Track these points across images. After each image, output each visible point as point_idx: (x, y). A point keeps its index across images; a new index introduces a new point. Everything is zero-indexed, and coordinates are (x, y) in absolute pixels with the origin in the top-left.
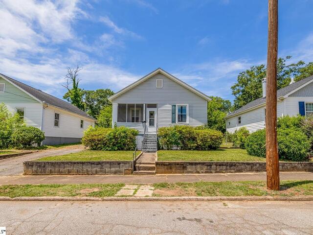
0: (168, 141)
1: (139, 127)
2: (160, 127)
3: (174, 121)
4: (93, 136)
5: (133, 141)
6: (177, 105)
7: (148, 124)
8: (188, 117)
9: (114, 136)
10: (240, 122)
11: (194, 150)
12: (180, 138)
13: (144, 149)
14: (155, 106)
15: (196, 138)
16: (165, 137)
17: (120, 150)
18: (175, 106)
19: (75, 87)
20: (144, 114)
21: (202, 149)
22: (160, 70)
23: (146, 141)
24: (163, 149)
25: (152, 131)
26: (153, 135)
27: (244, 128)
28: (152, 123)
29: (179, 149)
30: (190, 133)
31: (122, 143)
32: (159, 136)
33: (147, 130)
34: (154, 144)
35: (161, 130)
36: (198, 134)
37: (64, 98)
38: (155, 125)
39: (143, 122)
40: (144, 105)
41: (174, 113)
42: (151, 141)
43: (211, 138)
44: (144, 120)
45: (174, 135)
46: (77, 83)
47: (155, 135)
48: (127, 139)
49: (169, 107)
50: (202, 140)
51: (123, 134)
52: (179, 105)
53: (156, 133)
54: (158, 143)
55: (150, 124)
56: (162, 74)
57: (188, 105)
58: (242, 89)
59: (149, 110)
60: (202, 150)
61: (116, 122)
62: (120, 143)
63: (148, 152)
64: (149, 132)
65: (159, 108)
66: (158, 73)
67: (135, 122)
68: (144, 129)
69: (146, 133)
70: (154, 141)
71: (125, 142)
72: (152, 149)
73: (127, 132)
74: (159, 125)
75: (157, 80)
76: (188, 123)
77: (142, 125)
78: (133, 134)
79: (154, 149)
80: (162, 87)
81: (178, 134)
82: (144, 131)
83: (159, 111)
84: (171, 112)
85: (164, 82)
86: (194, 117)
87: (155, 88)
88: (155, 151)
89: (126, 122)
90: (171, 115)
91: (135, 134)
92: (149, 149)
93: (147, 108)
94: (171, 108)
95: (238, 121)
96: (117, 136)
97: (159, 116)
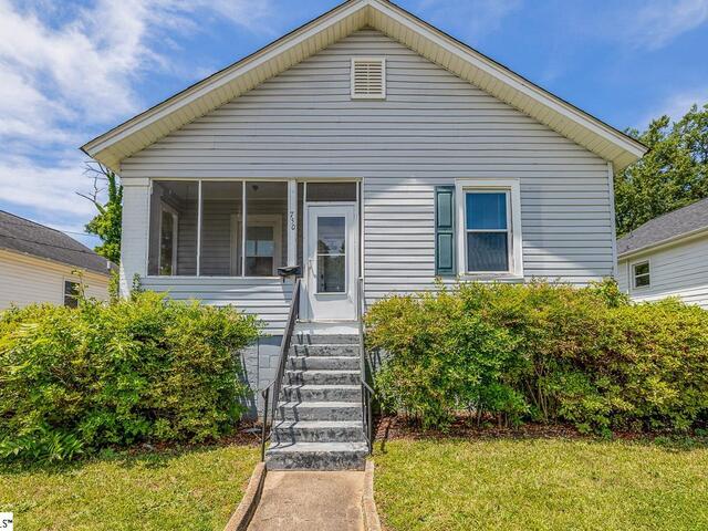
0: (436, 382)
3: (445, 268)
6: (460, 185)
7: (310, 281)
8: (517, 248)
14: (345, 191)
15: (625, 360)
16: (416, 352)
18: (451, 189)
19: (115, 197)
20: (292, 235)
23: (299, 380)
25: (334, 317)
26: (340, 338)
31: (123, 406)
33: (310, 312)
34: (344, 396)
35: (390, 312)
37: (89, 229)
38: (351, 290)
39: (285, 273)
40: (292, 188)
41: (444, 227)
44: (292, 263)
47: (351, 338)
48: (161, 376)
49: (418, 195)
52: (468, 183)
53: (355, 331)
55: (324, 287)
56: (373, 29)
57: (515, 186)
59: (316, 211)
63: (309, 461)
64: (316, 325)
65: (370, 203)
66: (361, 24)
67: (243, 277)
68: (288, 310)
69: (298, 331)
70: (343, 377)
71: (145, 398)
72: (332, 434)
73: (169, 331)
74: (368, 287)
75: (354, 59)
76: (520, 274)
77: (280, 288)
78: (215, 341)
79: (348, 435)
80: (383, 96)
81: (502, 334)
82: (286, 317)
83: (368, 230)
84: (433, 223)
85: (390, 71)
86: (545, 244)
87: (348, 98)
88: (354, 457)
89: (195, 274)
90: (433, 238)
91: (230, 338)
92: (316, 435)
93: (306, 204)
94: (432, 202)
95: (633, 277)
96: (87, 356)
97: (369, 244)
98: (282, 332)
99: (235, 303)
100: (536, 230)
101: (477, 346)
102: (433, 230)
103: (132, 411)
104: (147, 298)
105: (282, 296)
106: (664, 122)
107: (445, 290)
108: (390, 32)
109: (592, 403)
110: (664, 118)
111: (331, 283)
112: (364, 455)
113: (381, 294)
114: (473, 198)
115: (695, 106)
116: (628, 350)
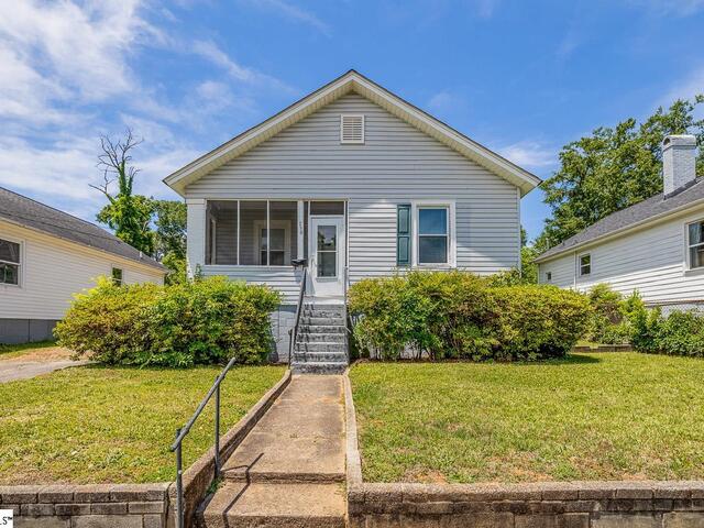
0: (388, 329)
1: (281, 283)
2: (356, 279)
3: (403, 260)
4: (94, 312)
5: (257, 329)
6: (414, 204)
7: (312, 269)
8: (453, 247)
9: (181, 314)
10: (586, 271)
11: (485, 358)
12: (433, 319)
13: (298, 358)
14: (336, 208)
15: (497, 316)
16: (378, 313)
17: (206, 363)
18: (408, 206)
19: (126, 190)
20: (300, 237)
21: (514, 356)
22: (354, 77)
23: (307, 330)
24: (366, 355)
25: (329, 293)
26: (332, 306)
27: (603, 287)
28: (327, 268)
29: (425, 355)
30: (470, 301)
31: (212, 338)
32: (352, 313)
33: (312, 290)
34: (335, 339)
35: (361, 288)
36: (502, 303)
37: (100, 218)
38: (340, 275)
39: (296, 264)
40: (300, 206)
41: (403, 232)
42: (325, 331)
43: (556, 317)
44: (300, 257)
45: (409, 306)
46: (131, 180)
47: (339, 307)
48: (230, 323)
49: (386, 211)
50: (519, 325)
51: (212, 305)
52: (421, 203)
53: (343, 303)
54: (351, 338)
55: (322, 273)
56: (356, 94)
57: (453, 205)
58: (570, 187)
59: (316, 222)
60: (515, 359)
61: (202, 264)
62: (205, 339)
63: (315, 370)
64: (317, 298)
65: (354, 216)
66: (348, 90)
67: (268, 266)
68: (299, 289)
69: (305, 303)
70: (334, 329)
71: (223, 335)
72: (327, 357)
73: (232, 298)
74: (352, 273)
75: (343, 116)
76: (454, 266)
77: (293, 274)
78: (257, 305)
79: (336, 358)
80: (362, 142)
81: (427, 300)
82: (298, 293)
83: (352, 225)
84: (395, 230)
85: (368, 124)
86: (472, 244)
87: (338, 143)
88: (340, 368)
89: (236, 263)
90: (395, 240)
91: (266, 304)
92: (319, 358)
93: (310, 216)
94: (396, 215)
95: (579, 266)
96: (192, 310)
97: (352, 244)
98: (297, 303)
99: (268, 284)
100: (467, 235)
101: (413, 308)
102: (395, 235)
103: (216, 342)
104: (208, 280)
105: (294, 279)
106: (631, 124)
107: (397, 276)
108: (368, 96)
109: (479, 342)
110: (630, 120)
111: (327, 270)
112: (345, 367)
113: (359, 278)
114: (423, 213)
115: (660, 109)
116: (497, 310)
